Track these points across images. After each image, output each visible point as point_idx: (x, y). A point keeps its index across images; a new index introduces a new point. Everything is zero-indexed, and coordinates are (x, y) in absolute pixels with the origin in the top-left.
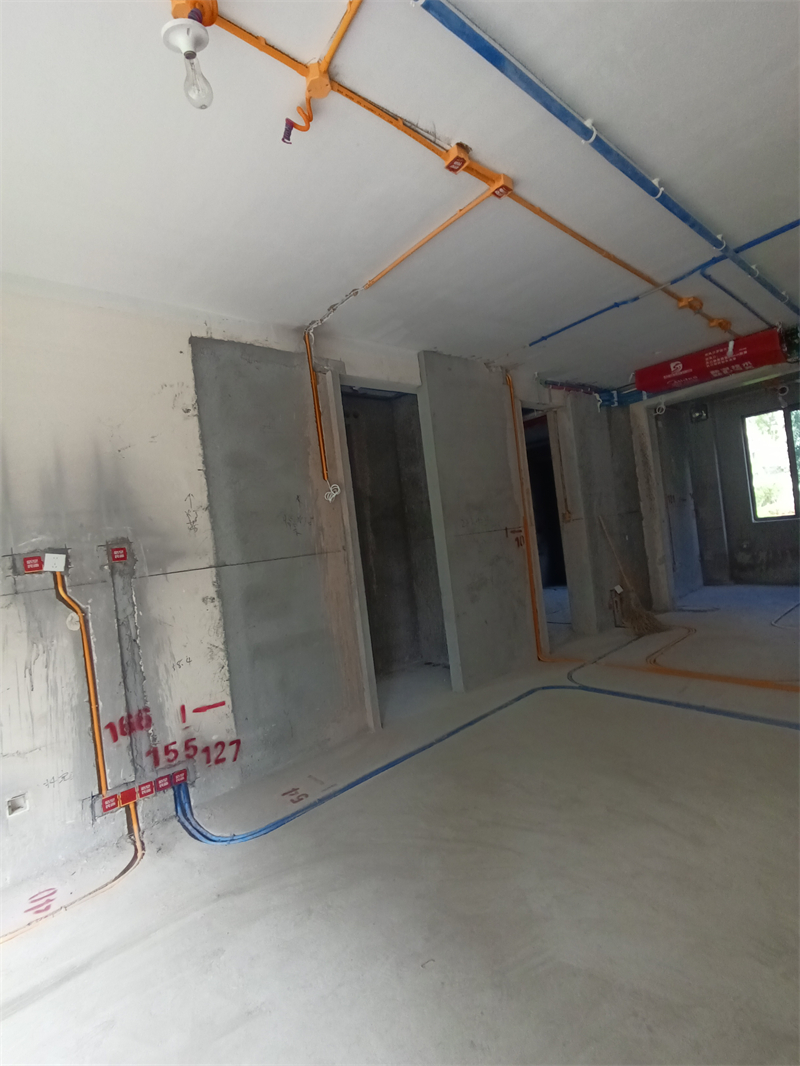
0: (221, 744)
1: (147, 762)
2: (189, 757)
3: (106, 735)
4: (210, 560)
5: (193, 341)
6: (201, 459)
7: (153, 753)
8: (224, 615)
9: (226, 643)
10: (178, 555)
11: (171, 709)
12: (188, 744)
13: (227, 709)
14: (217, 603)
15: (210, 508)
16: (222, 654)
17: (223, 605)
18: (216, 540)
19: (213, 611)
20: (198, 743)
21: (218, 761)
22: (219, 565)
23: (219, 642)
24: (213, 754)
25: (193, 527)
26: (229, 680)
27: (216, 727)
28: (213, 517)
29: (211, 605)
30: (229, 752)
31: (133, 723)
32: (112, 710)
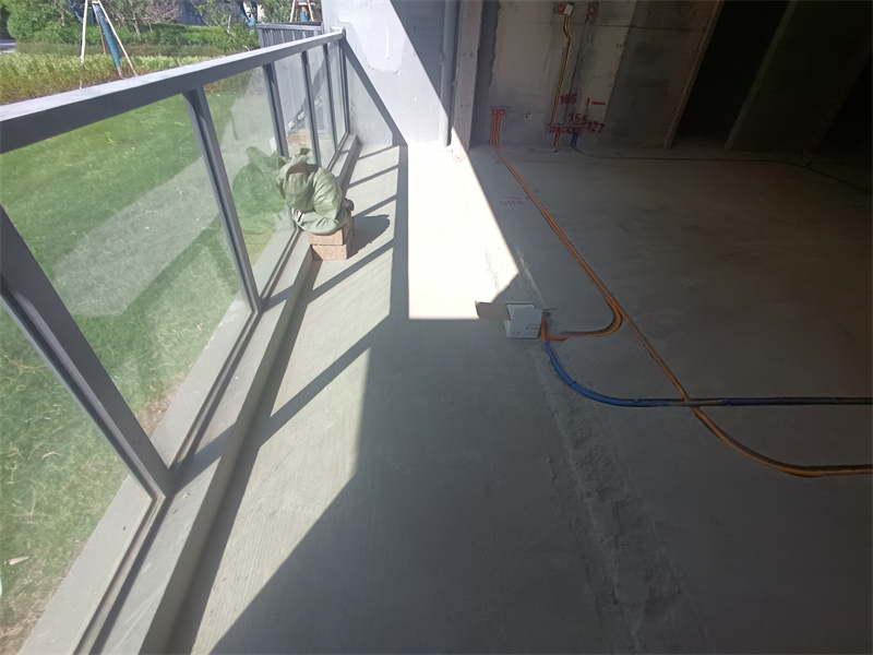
0: (596, 123)
1: (569, 118)
2: (583, 123)
3: (560, 100)
4: (628, 22)
7: (572, 115)
8: (623, 56)
10: (615, 16)
11: (585, 99)
12: (585, 117)
13: (604, 107)
14: (622, 48)
16: (613, 79)
17: (624, 50)
19: (619, 52)
20: (588, 119)
21: (593, 130)
22: (632, 26)
23: (615, 73)
24: (591, 125)
26: (612, 93)
27: (598, 114)
29: (619, 49)
30: (598, 128)
31: (570, 99)
32: (565, 91)
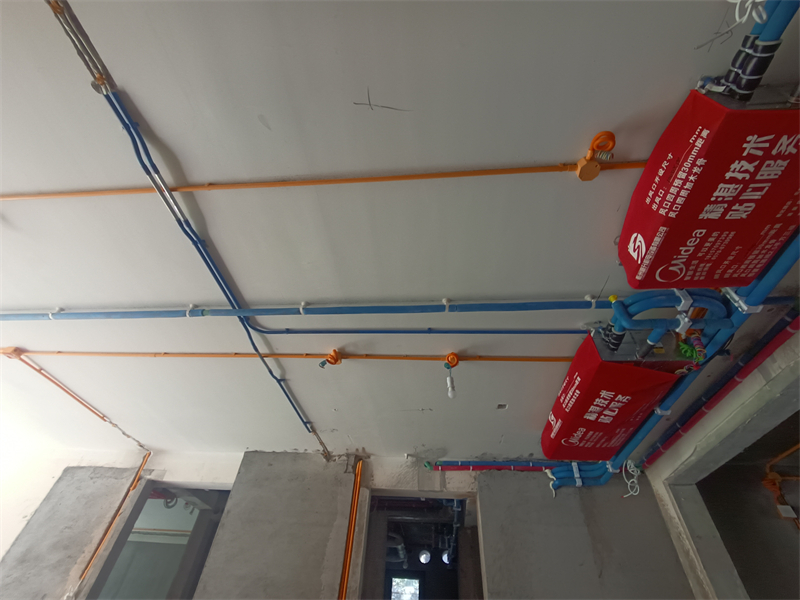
5: (67, 470)
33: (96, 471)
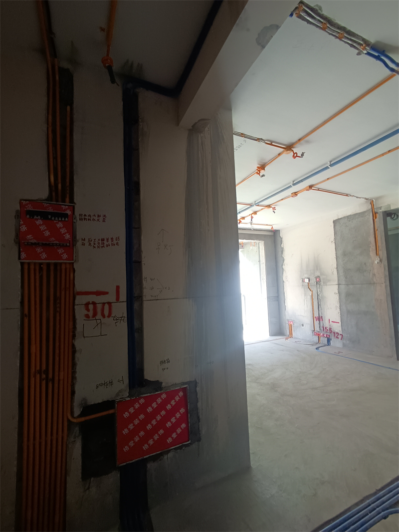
0: (337, 333)
1: (322, 329)
2: (330, 332)
3: (315, 319)
4: (336, 283)
5: (334, 222)
6: (335, 255)
7: (323, 327)
8: (340, 298)
9: (340, 306)
10: (329, 281)
11: (327, 319)
12: (330, 329)
13: (340, 325)
14: (338, 294)
15: (337, 268)
16: (339, 309)
17: (339, 296)
18: (338, 277)
19: (337, 297)
20: (332, 330)
21: (338, 338)
22: (339, 284)
23: (338, 306)
24: (336, 335)
25: (333, 274)
26: (341, 317)
27: (337, 328)
28: (337, 270)
29: (336, 295)
30: (340, 337)
31: (320, 319)
32: (316, 315)
33: (349, 218)
